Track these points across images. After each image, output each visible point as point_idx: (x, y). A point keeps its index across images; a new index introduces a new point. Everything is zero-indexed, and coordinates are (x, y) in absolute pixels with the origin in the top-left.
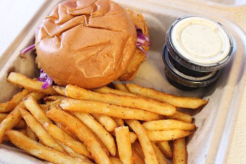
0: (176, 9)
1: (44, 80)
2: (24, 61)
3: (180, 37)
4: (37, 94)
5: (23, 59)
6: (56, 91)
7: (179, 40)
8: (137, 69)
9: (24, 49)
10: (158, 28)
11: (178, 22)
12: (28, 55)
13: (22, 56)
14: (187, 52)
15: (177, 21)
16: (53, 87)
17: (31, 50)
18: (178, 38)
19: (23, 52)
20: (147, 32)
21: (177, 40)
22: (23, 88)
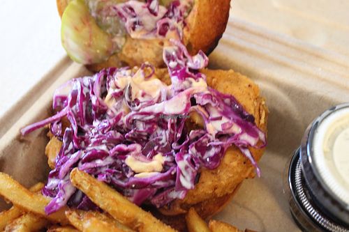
0: (324, 80)
1: (52, 193)
2: (24, 149)
3: (331, 148)
4: (35, 220)
5: (24, 144)
6: (69, 222)
7: (329, 155)
8: (235, 190)
9: (27, 125)
10: (286, 112)
11: (329, 114)
12: (34, 137)
13: (22, 138)
14: (343, 183)
15: (328, 112)
16: (66, 213)
17: (41, 129)
18: (328, 150)
19: (23, 132)
20: (262, 121)
21: (325, 153)
22: (11, 204)
